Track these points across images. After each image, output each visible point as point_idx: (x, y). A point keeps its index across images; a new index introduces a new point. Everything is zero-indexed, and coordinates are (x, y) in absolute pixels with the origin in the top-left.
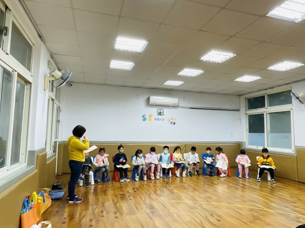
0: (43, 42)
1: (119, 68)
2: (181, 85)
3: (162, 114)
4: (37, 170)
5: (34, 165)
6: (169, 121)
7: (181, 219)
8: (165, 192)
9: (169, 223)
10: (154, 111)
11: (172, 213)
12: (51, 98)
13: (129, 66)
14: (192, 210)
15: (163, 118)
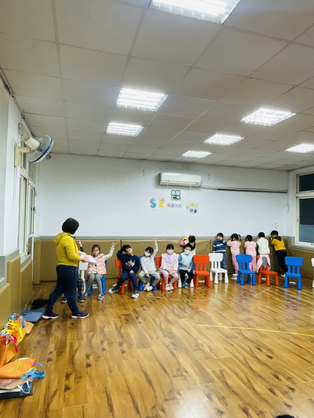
0: (11, 96)
1: (119, 133)
2: (208, 156)
3: (178, 197)
4: (8, 284)
5: (4, 276)
6: (187, 207)
7: (216, 356)
8: (187, 311)
9: (199, 361)
10: (167, 193)
11: (202, 344)
12: (23, 178)
13: (134, 130)
14: (229, 340)
15: (180, 203)
